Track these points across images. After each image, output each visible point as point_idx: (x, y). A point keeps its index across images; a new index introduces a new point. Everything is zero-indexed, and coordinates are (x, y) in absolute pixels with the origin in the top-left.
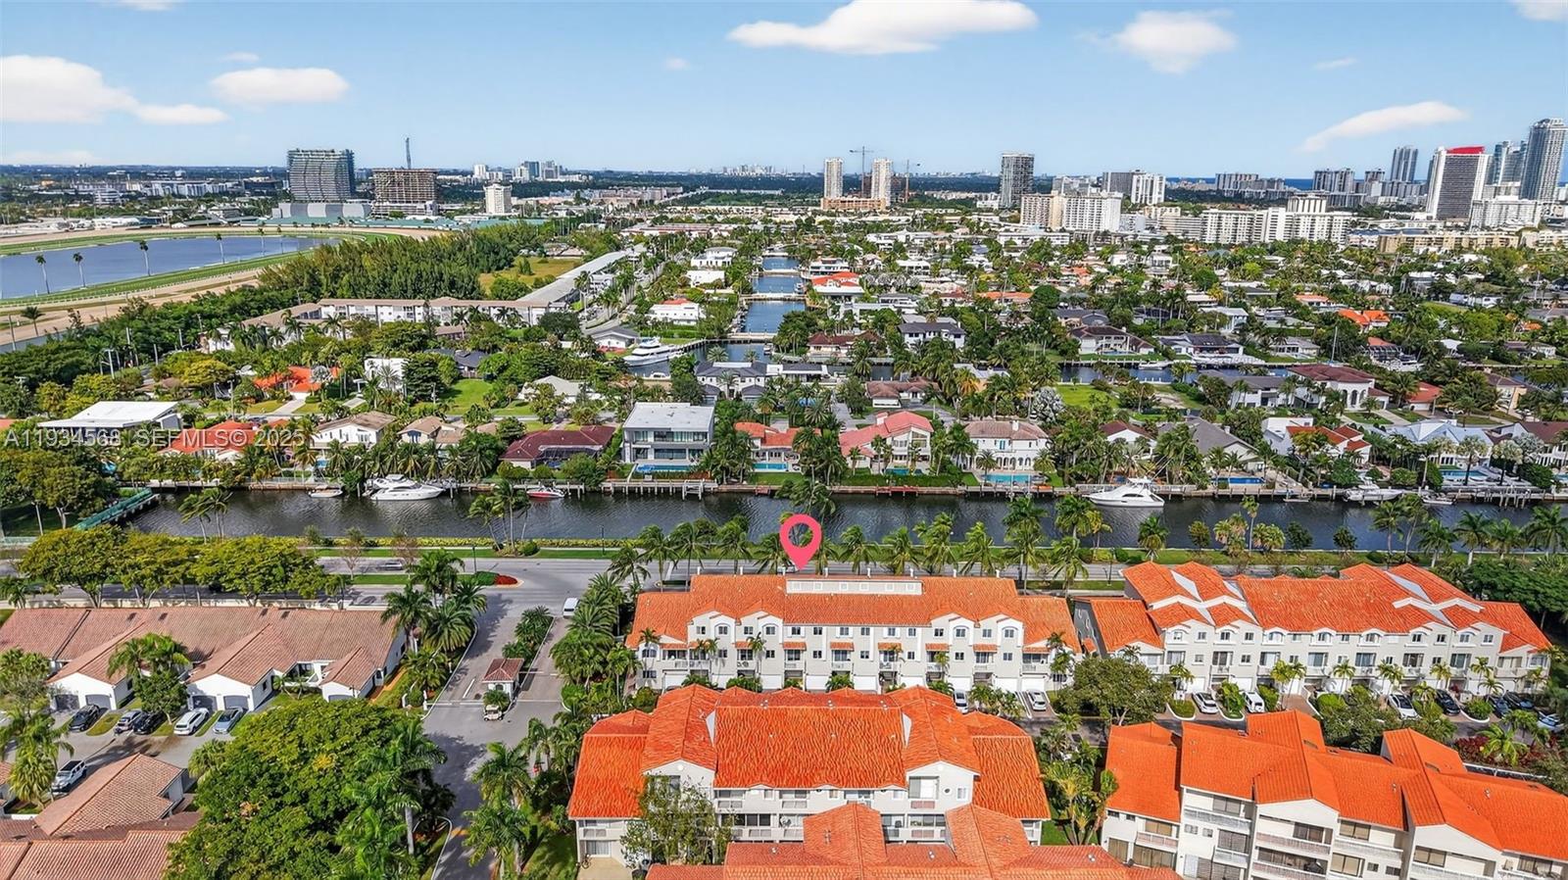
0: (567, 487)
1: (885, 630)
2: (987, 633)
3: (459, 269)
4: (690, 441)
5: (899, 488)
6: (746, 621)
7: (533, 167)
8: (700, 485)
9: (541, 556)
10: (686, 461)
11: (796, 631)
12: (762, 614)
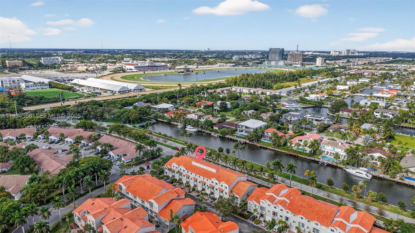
0: (219, 135)
2: (222, 186)
3: (268, 82)
5: (292, 154)
7: (348, 51)
11: (188, 172)
12: (182, 166)
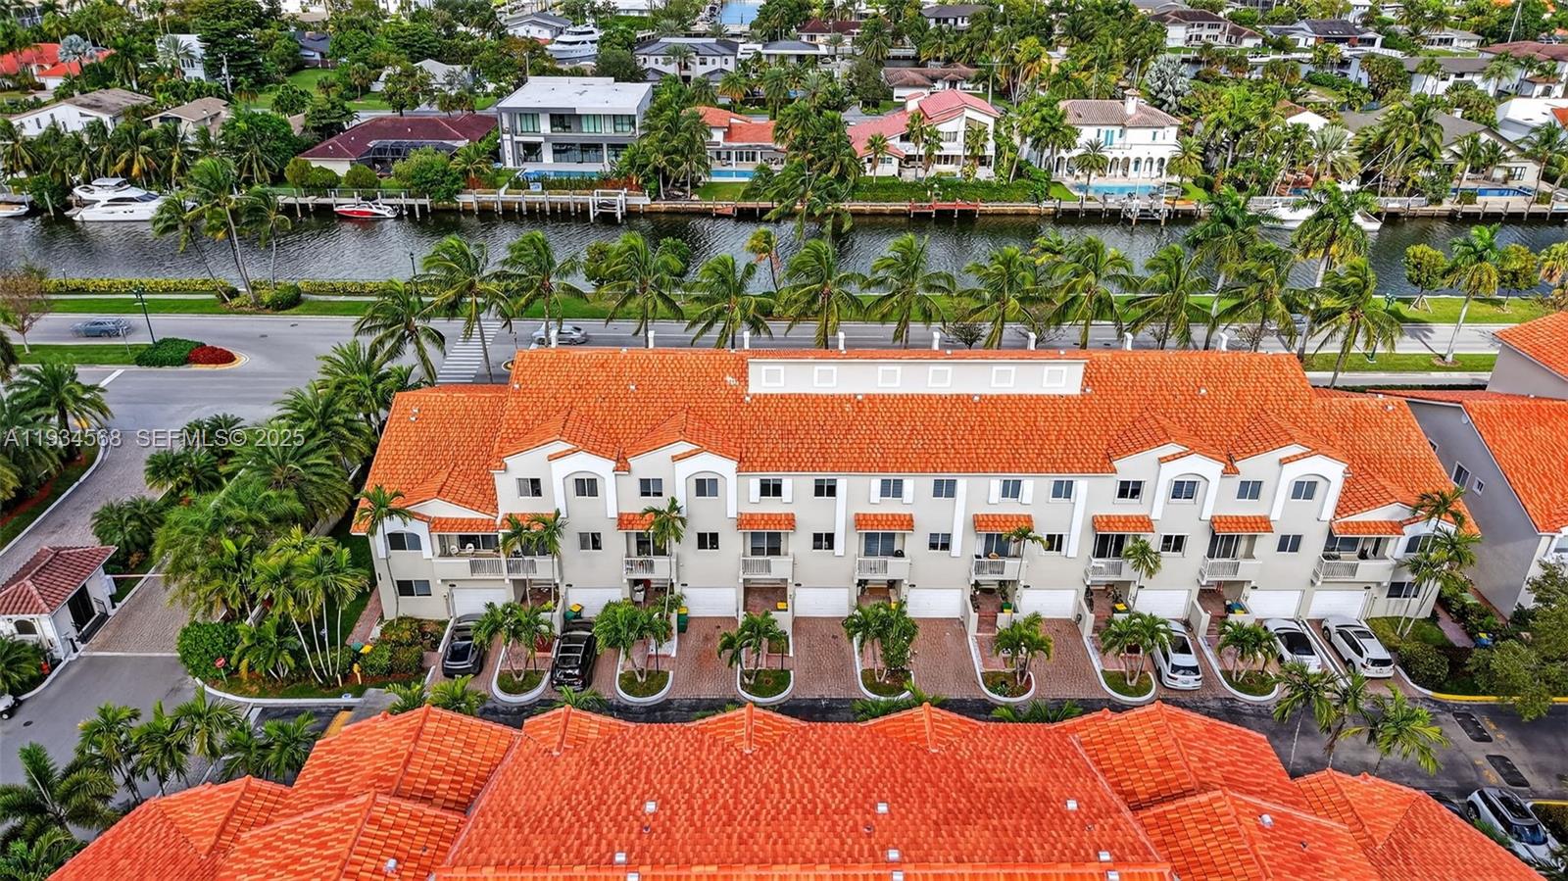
0: (402, 201)
1: (996, 485)
2: (1250, 490)
4: (607, 130)
5: (945, 205)
6: (645, 465)
8: (621, 200)
9: (308, 312)
10: (603, 165)
11: (771, 489)
12: (683, 447)
